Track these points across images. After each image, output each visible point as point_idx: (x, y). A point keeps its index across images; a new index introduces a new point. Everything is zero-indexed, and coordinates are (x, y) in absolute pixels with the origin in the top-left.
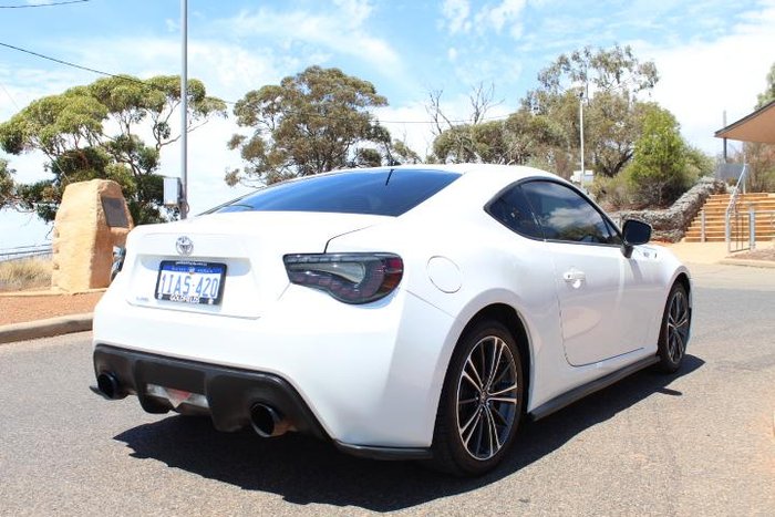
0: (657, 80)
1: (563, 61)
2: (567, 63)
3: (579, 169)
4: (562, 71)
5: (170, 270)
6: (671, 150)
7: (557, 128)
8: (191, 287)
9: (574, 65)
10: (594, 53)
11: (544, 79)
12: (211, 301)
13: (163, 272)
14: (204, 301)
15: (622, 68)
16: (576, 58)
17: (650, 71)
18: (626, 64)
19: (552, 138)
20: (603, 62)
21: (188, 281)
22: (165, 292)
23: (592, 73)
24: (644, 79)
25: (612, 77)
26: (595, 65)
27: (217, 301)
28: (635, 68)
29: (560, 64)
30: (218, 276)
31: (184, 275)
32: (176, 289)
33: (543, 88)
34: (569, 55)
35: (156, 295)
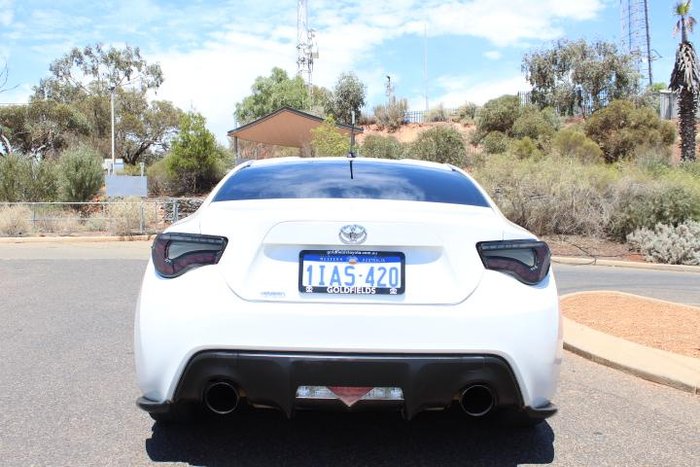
0: (162, 81)
1: (76, 54)
2: (80, 57)
3: (110, 157)
4: (75, 64)
5: (318, 260)
6: (206, 144)
7: (81, 118)
8: (357, 278)
9: (87, 59)
10: (106, 49)
11: (56, 70)
12: (393, 291)
13: (307, 264)
14: (382, 291)
15: (132, 67)
16: (88, 53)
17: (155, 71)
18: (136, 64)
19: (76, 126)
20: (113, 58)
21: (350, 271)
22: (316, 283)
23: (103, 69)
24: (151, 79)
25: (121, 74)
26: (106, 61)
27: (401, 291)
28: (143, 68)
29: (73, 57)
30: (398, 265)
31: (342, 266)
32: (333, 281)
33: (55, 78)
34: (82, 50)
35: (302, 289)
